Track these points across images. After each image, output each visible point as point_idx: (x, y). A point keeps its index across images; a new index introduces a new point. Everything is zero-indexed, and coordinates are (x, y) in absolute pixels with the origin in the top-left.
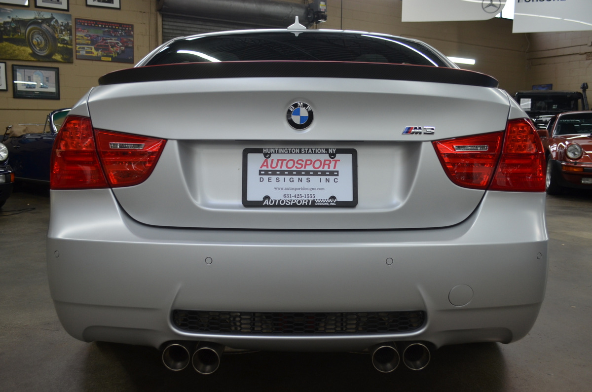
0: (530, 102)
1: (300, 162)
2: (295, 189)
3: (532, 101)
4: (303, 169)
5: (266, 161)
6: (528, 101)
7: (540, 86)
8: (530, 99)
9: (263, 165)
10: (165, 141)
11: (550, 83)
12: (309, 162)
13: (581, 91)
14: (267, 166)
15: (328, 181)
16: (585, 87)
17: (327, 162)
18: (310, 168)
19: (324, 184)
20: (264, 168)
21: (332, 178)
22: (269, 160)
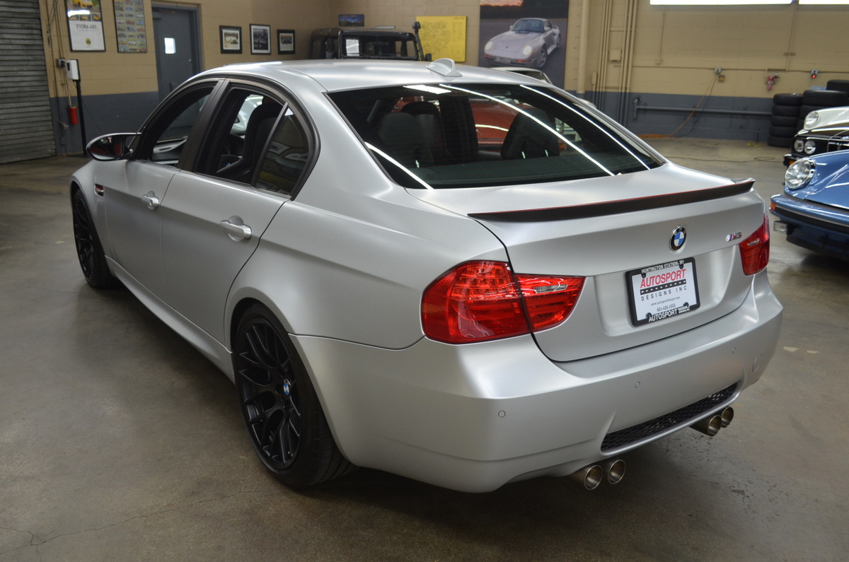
0: (358, 45)
1: (663, 276)
2: (663, 302)
3: (359, 43)
4: (665, 283)
5: (643, 280)
6: (355, 43)
7: (349, 16)
8: (357, 41)
9: (642, 285)
10: (583, 278)
11: (360, 12)
12: (668, 276)
13: (413, 31)
14: (644, 285)
15: (681, 289)
16: (417, 27)
17: (679, 273)
18: (670, 281)
19: (679, 294)
20: (643, 288)
21: (682, 286)
22: (645, 279)
